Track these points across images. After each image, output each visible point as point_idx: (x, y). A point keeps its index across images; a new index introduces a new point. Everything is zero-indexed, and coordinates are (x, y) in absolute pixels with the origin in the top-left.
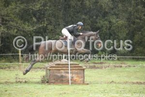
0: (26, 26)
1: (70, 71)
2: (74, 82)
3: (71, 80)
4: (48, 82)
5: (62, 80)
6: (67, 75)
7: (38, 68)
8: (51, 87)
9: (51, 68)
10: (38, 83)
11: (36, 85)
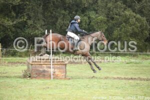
0: (6, 20)
1: (52, 66)
2: (56, 77)
3: (53, 75)
4: (30, 77)
5: (44, 75)
6: (49, 70)
7: (18, 62)
8: (34, 81)
9: (33, 63)
10: (20, 77)
11: (18, 79)
